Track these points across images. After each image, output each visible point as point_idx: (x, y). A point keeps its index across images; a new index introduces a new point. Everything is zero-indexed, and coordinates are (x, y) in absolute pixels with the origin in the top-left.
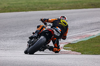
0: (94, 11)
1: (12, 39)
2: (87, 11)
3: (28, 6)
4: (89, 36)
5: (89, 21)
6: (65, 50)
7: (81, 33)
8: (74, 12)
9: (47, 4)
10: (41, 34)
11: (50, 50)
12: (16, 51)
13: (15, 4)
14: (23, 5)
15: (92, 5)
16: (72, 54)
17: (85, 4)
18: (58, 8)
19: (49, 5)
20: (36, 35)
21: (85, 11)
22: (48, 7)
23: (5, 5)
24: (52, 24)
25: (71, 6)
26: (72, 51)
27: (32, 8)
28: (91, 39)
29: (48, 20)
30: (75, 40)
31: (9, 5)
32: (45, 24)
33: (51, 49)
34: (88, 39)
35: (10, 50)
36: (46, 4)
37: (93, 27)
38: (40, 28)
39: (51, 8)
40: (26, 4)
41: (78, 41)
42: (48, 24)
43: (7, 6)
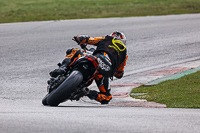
0: (192, 19)
1: (26, 77)
2: (179, 20)
3: (58, 10)
4: (183, 70)
5: (182, 39)
6: (134, 100)
7: (167, 65)
8: (153, 22)
9: (98, 5)
10: (72, 66)
11: (91, 98)
12: (34, 101)
13: (33, 4)
14: (50, 6)
15: (189, 7)
16: (147, 107)
17: (173, 5)
18: (119, 14)
19: (101, 7)
20: (63, 68)
21: (174, 20)
22: (100, 12)
23: (13, 6)
24: (95, 48)
25: (145, 9)
26: (149, 100)
27: (66, 13)
28: (187, 77)
29: (87, 39)
30: (155, 78)
31: (20, 7)
32: (83, 47)
33: (93, 95)
34: (179, 76)
35: (21, 98)
36: (94, 4)
37: (190, 52)
38: (72, 54)
39: (105, 13)
40: (56, 5)
41: (161, 81)
42: (89, 47)
43: (16, 9)
